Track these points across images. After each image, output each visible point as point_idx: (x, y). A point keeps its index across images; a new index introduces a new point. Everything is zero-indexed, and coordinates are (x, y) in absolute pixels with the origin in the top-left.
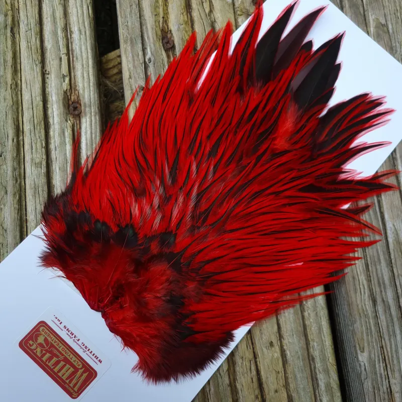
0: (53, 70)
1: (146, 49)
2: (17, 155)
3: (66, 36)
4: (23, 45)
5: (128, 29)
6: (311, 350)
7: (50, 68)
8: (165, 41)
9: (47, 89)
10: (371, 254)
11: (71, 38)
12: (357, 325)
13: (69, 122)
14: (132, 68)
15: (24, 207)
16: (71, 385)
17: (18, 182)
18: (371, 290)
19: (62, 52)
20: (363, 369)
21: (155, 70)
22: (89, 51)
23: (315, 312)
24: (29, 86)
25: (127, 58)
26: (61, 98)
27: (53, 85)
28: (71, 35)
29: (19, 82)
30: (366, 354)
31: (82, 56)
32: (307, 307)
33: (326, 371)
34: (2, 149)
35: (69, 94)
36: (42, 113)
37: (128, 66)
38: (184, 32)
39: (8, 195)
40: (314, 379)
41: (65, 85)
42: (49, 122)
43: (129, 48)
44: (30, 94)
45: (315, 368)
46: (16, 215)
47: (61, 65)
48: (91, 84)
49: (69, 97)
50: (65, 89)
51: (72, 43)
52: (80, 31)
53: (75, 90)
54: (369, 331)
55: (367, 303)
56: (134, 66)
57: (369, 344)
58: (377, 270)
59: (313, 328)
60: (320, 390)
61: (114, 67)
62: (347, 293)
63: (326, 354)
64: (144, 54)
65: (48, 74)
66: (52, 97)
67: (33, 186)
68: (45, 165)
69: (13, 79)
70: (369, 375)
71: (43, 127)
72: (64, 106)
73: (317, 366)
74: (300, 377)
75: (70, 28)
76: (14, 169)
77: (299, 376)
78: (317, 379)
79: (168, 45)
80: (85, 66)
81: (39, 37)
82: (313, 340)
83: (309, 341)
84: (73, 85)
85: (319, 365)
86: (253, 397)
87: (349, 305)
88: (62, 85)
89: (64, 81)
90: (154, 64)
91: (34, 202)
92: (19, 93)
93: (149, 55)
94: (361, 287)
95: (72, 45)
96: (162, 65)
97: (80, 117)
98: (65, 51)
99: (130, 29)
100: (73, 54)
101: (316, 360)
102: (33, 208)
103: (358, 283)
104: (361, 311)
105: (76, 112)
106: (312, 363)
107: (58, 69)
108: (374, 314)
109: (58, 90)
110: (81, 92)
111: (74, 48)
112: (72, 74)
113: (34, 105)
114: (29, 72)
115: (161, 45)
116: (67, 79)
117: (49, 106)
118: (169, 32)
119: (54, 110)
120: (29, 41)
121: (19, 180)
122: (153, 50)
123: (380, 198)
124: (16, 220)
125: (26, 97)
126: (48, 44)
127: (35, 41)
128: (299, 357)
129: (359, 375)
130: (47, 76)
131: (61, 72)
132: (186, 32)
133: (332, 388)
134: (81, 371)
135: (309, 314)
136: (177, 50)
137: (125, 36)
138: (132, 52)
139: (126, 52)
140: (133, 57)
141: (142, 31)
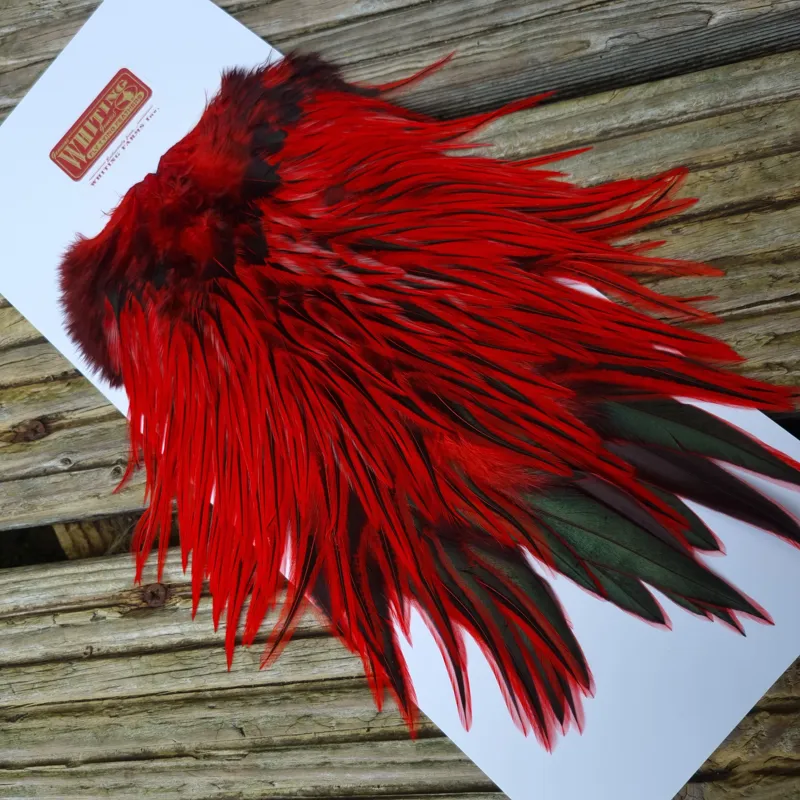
0: (84, 640)
1: (45, 470)
2: (238, 700)
3: (22, 618)
4: (39, 697)
5: (10, 504)
6: (588, 137)
7: (80, 644)
8: (31, 436)
9: (120, 650)
10: (410, 38)
11: (26, 610)
12: (540, 56)
13: (178, 605)
14: (81, 493)
15: (335, 682)
16: (67, 148)
17: (289, 695)
18: (476, 35)
19: (52, 625)
20: (619, 41)
21: (84, 449)
22: (49, 573)
23: (518, 134)
24: (113, 684)
25: (60, 504)
26: (132, 622)
27: (110, 638)
28: (21, 610)
29: (106, 702)
30: (592, 37)
31: (59, 587)
32: (510, 148)
33: (625, 107)
34: (229, 729)
35: (128, 609)
36: (162, 657)
37: (75, 501)
38: (14, 401)
39: (314, 712)
40: (641, 129)
41: (112, 615)
42: (180, 642)
43: (44, 500)
44: (127, 680)
45: (619, 129)
46: (350, 695)
47: (75, 626)
48: (109, 567)
49: (133, 607)
50: (119, 615)
51: (35, 608)
52: (13, 593)
53: (120, 597)
54: (550, 34)
55: (499, 41)
56: (77, 489)
57: (575, 33)
58: (438, 28)
59: (548, 137)
60: (660, 118)
62: (482, 79)
63: (595, 109)
64: (56, 472)
65: (92, 648)
66: (133, 640)
67: (295, 667)
68: (257, 646)
69: (100, 713)
70: (629, 28)
71: (187, 653)
72: (148, 615)
73: (617, 125)
74: (636, 154)
75: (8, 612)
76: (265, 703)
77: (636, 157)
78: (641, 124)
79: (38, 429)
80: (77, 581)
81: (23, 669)
82: (570, 135)
83: (574, 142)
84: (111, 602)
85: (615, 122)
86: (675, 238)
87: (505, 74)
88: (110, 622)
89: (104, 618)
90: (72, 453)
91: (326, 664)
92: (125, 701)
93: (56, 463)
94: (470, 52)
95: (38, 608)
96: (75, 438)
97: (169, 586)
98: (49, 618)
99: (12, 499)
100: (56, 605)
101: (605, 128)
102: (336, 664)
103: (463, 59)
104: (514, 51)
105: (162, 593)
106: (611, 135)
107: (79, 630)
108: (520, 27)
109: (119, 628)
110: (122, 586)
111: (45, 603)
112: (92, 603)
113: (147, 672)
114: (88, 684)
115: (37, 442)
116: (101, 613)
117: (150, 645)
118: (16, 429)
119: (156, 634)
120: (31, 687)
121: (286, 694)
122: (48, 456)
123: (311, 30)
124: (358, 695)
125: (133, 688)
126: (38, 650)
127: (32, 676)
128: (601, 159)
129: (634, 49)
130: (95, 652)
131: (86, 625)
132: (14, 397)
133: (655, 96)
134: (83, 158)
135: (522, 145)
136: (46, 412)
137: (22, 509)
138: (51, 495)
139: (51, 507)
140: (59, 492)
141: (14, 479)
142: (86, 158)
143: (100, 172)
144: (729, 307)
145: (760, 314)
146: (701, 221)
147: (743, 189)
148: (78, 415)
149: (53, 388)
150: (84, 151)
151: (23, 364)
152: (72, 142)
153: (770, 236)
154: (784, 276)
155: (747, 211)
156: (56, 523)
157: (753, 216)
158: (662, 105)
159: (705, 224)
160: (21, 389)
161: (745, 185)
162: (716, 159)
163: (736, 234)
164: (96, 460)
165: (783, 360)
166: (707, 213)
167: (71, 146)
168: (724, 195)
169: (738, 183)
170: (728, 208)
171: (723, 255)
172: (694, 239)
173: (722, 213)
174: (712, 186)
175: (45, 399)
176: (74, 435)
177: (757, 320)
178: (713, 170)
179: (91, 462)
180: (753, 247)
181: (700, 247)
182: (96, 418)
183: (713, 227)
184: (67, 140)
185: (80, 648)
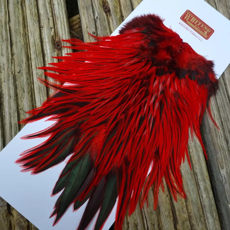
0: (45, 25)
1: (94, 12)
2: (28, 71)
3: (51, 7)
4: (28, 12)
5: (84, 2)
6: (195, 170)
7: (44, 24)
9: (42, 36)
10: (224, 116)
11: (53, 8)
12: (219, 155)
13: (56, 52)
14: (88, 23)
15: (34, 99)
16: (190, 15)
17: (30, 86)
18: (225, 136)
19: (49, 15)
20: (223, 178)
21: (101, 23)
22: (64, 14)
23: (196, 149)
24: (32, 34)
25: (85, 17)
26: (50, 39)
27: (46, 33)
28: (53, 6)
29: (27, 32)
30: (225, 170)
31: (60, 17)
32: (191, 146)
33: (204, 180)
34: (20, 69)
35: (54, 38)
36: (40, 48)
37: (85, 21)
38: (115, 2)
39: (25, 93)
40: (197, 185)
41: (52, 33)
42: (45, 53)
43: (86, 12)
44: (33, 38)
45: (197, 178)
46: (30, 104)
47: (49, 22)
48: (66, 32)
49: (55, 39)
50: (52, 35)
51: (54, 10)
52: (58, 3)
53: (58, 35)
54: (225, 158)
55: (223, 143)
56: (89, 21)
57: (226, 165)
58: (227, 125)
59: (195, 158)
60: (201, 191)
61: (76, 24)
62: (212, 138)
63: (203, 170)
64: (94, 15)
65: (43, 27)
66: (45, 39)
67: (38, 87)
68: (44, 76)
69: (24, 31)
70: (227, 181)
71: (42, 55)
72: (52, 44)
73: (198, 178)
74: (190, 184)
75: (53, 3)
76: (28, 79)
77: (189, 184)
78: (199, 185)
79: (106, 9)
80: (62, 23)
81: (36, 7)
82: (195, 164)
83: (193, 165)
84: (56, 33)
85: (200, 177)
86: (165, 195)
87: (213, 144)
88: (50, 33)
89: (51, 31)
90: (100, 20)
91: (39, 96)
92: (27, 38)
93: (96, 15)
94: (220, 134)
95: (54, 11)
97: (61, 50)
98: (51, 15)
99: (86, 2)
100: (55, 17)
101: (198, 174)
102: (39, 99)
103: (218, 132)
104: (220, 147)
105: (59, 47)
106: (196, 176)
107: (48, 24)
108: (227, 149)
109: (48, 35)
110: (61, 36)
111: (56, 13)
112: (56, 27)
113: (36, 44)
114: (32, 27)
115: (103, 9)
116: (53, 30)
117: (44, 45)
118: (106, 3)
119: (47, 46)
120: (31, 10)
121: (30, 85)
122: (98, 13)
123: (226, 87)
124: (30, 106)
125: (31, 40)
126: (42, 12)
127: (34, 10)
128: (188, 173)
129: (222, 182)
130: (42, 28)
131: (49, 26)
133: (207, 189)
135: (192, 150)
136: (111, 12)
137: (83, 6)
138: (87, 14)
139: (84, 14)
140: (88, 16)
141: (92, 3)
142: (187, 21)
143: (183, 25)
144: (145, 212)
145: (143, 221)
146: (170, 203)
147: (180, 215)
148: (111, 21)
149: (119, 14)
150: (189, 20)
151: (126, 4)
152: (192, 16)
153: (166, 223)
154: (154, 227)
155: (174, 216)
156: (80, 15)
157: (172, 218)
158: (205, 191)
159: (170, 204)
160: (118, 4)
161: (181, 216)
162: (189, 207)
163: (167, 213)
164: (98, 27)
165: (130, 228)
166: (173, 205)
167: (191, 16)
168: (178, 210)
169: (181, 214)
170: (174, 211)
171: (161, 210)
172: (165, 201)
173: (173, 209)
174: (181, 206)
175: (115, 11)
176: (105, 20)
177: (141, 220)
178: (185, 206)
179: (97, 25)
180: (163, 218)
181: (163, 203)
182: (110, 27)
183: (169, 207)
184: (192, 15)
185: (43, 24)
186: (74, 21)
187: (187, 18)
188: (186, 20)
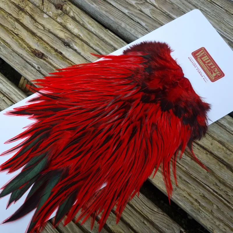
1: (33, 65)
5: (19, 64)
7: (3, 107)
8: (37, 55)
19: (1, 97)
21: (45, 69)
22: (12, 86)
25: (29, 75)
31: (11, 91)
37: (32, 78)
38: (41, 45)
43: (26, 71)
47: (6, 102)
56: (35, 76)
61: (27, 85)
64: (34, 67)
79: (40, 55)
80: (16, 94)
90: (42, 67)
93: (36, 66)
95: (3, 91)
96: (45, 65)
98: (2, 95)
99: (20, 64)
100: (7, 94)
107: (6, 105)
111: (5, 91)
112: (14, 102)
115: (37, 58)
118: (35, 50)
122: (36, 63)
132: (42, 44)
134: (199, 57)
136: (45, 54)
137: (20, 68)
138: (29, 71)
139: (26, 74)
140: (31, 73)
141: (25, 60)
144: (201, 180)
145: (205, 188)
146: (214, 157)
147: (229, 160)
148: (51, 61)
149: (52, 50)
150: (201, 58)
151: (51, 39)
152: (205, 55)
153: (223, 175)
154: (218, 186)
155: (225, 165)
156: (23, 76)
157: (225, 167)
158: (231, 126)
159: (214, 158)
160: (45, 43)
161: (230, 160)
162: (230, 148)
163: (218, 167)
164: (45, 74)
165: (201, 202)
166: (216, 156)
167: (204, 54)
168: (224, 157)
169: (229, 157)
170: (221, 160)
171: (211, 168)
172: (208, 159)
173: (220, 160)
174: (223, 153)
175: (48, 51)
176: (46, 64)
177: (204, 189)
178: (227, 150)
179: (43, 73)
180: (219, 173)
181: (208, 162)
182: (54, 66)
183: (215, 161)
184: (206, 53)
185: (2, 108)
186: (23, 84)
187: (198, 55)
188: (197, 57)
